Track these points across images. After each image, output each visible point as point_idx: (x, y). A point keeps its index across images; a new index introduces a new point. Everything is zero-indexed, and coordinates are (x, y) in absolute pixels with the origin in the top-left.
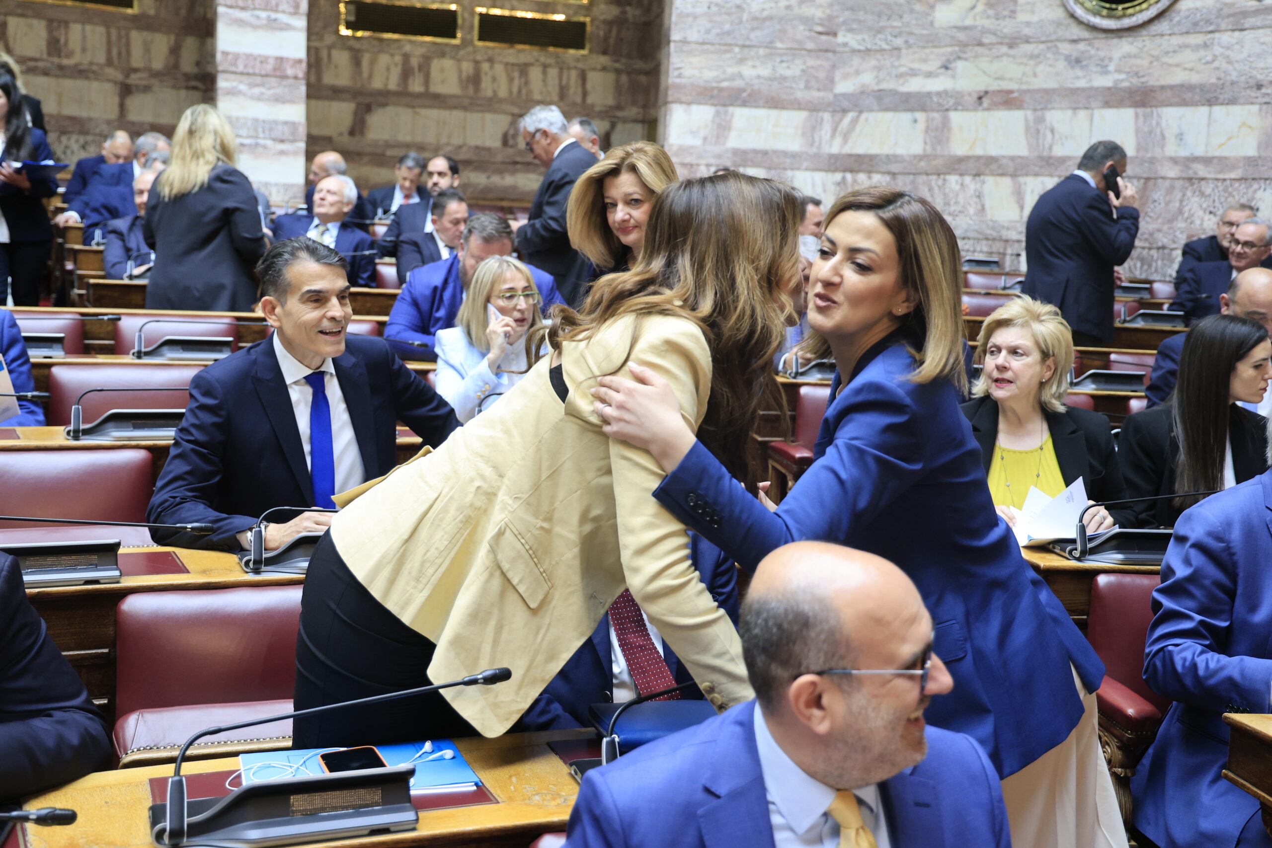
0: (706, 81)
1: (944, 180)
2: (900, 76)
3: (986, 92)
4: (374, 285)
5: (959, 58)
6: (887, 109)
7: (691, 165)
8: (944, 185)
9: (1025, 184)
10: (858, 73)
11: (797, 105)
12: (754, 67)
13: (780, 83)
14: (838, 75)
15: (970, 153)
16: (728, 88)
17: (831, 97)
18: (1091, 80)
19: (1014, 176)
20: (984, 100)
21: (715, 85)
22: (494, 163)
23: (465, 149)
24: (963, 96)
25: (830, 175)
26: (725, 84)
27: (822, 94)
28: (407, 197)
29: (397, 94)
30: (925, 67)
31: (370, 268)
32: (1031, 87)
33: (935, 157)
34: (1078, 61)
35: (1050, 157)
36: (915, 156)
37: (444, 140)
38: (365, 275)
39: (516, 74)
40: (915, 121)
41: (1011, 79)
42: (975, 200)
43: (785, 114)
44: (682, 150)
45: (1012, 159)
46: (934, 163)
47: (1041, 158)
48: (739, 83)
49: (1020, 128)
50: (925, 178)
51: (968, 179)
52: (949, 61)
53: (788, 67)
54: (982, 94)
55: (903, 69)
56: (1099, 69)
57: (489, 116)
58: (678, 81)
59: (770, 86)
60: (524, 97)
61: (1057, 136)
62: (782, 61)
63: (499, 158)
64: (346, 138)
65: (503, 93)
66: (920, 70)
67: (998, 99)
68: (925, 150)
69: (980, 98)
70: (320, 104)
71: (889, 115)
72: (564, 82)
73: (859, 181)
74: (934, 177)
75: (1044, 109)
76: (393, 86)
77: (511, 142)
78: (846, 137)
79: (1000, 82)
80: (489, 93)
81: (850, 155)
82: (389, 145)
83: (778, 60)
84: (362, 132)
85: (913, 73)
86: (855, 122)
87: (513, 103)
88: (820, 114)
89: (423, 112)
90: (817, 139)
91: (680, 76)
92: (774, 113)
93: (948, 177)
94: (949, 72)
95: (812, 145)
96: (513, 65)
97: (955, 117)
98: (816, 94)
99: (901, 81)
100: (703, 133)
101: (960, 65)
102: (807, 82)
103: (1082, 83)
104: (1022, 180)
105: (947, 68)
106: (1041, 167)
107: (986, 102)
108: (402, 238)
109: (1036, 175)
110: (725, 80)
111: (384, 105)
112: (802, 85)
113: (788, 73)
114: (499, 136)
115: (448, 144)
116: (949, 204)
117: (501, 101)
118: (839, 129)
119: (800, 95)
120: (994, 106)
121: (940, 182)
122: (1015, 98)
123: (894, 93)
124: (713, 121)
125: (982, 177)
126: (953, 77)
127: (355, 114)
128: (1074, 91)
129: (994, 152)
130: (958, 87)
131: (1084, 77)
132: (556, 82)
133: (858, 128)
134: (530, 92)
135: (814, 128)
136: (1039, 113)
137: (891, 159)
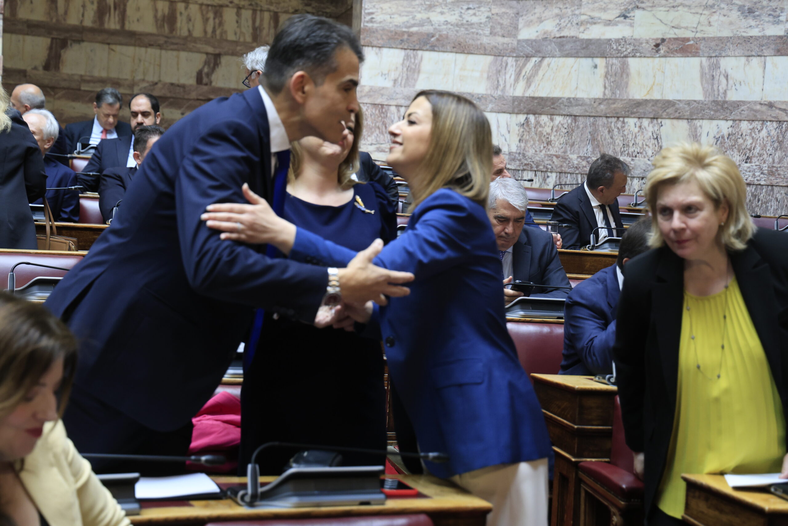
0: (396, 26)
1: (623, 122)
2: (580, 24)
3: (663, 40)
4: (76, 219)
5: (638, 7)
6: (568, 56)
7: (382, 105)
8: (622, 127)
9: (701, 126)
10: (540, 20)
11: (484, 51)
12: (442, 13)
13: (466, 29)
14: (521, 23)
15: (648, 98)
16: (417, 33)
17: (515, 43)
18: (763, 30)
19: (690, 119)
20: (661, 47)
21: (404, 30)
22: (189, 100)
23: (160, 85)
24: (642, 43)
25: (514, 116)
26: (414, 29)
27: (506, 40)
28: (106, 131)
29: (92, 30)
30: (605, 16)
31: (74, 202)
32: (705, 36)
33: (615, 101)
34: (751, 11)
35: (725, 102)
36: (595, 100)
37: (139, 77)
38: (68, 210)
39: (211, 15)
40: (596, 67)
41: (686, 28)
42: (653, 141)
43: (471, 58)
44: (373, 91)
45: (688, 103)
46: (613, 106)
47: (716, 102)
48: (427, 29)
49: (696, 74)
50: (604, 120)
51: (646, 122)
52: (627, 10)
53: (475, 14)
54: (659, 41)
55: (583, 18)
56: (771, 19)
57: (183, 55)
58: (370, 25)
59: (457, 31)
60: (218, 37)
61: (731, 82)
62: (468, 9)
63: (193, 95)
64: (41, 71)
65: (198, 32)
66: (600, 18)
67: (674, 47)
68: (604, 94)
69: (657, 45)
70: (14, 37)
71: (571, 60)
72: (257, 23)
73: (542, 123)
74: (614, 120)
75: (720, 56)
76: (88, 22)
77: (205, 80)
78: (529, 82)
79: (676, 31)
80: (185, 33)
81: (533, 98)
82: (83, 80)
83: (465, 7)
84: (57, 68)
85: (593, 21)
86: (538, 66)
87: (207, 42)
88: (505, 58)
89: (118, 48)
90: (501, 83)
91: (371, 21)
92: (461, 57)
93: (626, 120)
94: (628, 20)
95: (497, 88)
96: (208, 6)
97: (632, 62)
98: (500, 40)
99: (582, 29)
100: (393, 76)
101: (638, 14)
102: (492, 28)
103: (755, 32)
104: (698, 123)
105: (625, 17)
106: (716, 111)
107: (663, 49)
108: (105, 173)
109: (711, 119)
110: (414, 25)
111: (80, 41)
112: (487, 32)
113: (474, 20)
114: (194, 74)
115: (143, 80)
116: (628, 146)
117: (195, 40)
118: (523, 73)
119: (485, 40)
120: (670, 53)
121: (619, 125)
122: (692, 45)
123: (575, 39)
124: (403, 64)
125: (659, 120)
126: (631, 25)
127: (51, 48)
128: (748, 40)
129: (670, 96)
130: (636, 36)
131: (757, 26)
132: (250, 23)
133: (541, 73)
134: (224, 32)
135: (499, 72)
136: (714, 60)
137: (572, 102)
